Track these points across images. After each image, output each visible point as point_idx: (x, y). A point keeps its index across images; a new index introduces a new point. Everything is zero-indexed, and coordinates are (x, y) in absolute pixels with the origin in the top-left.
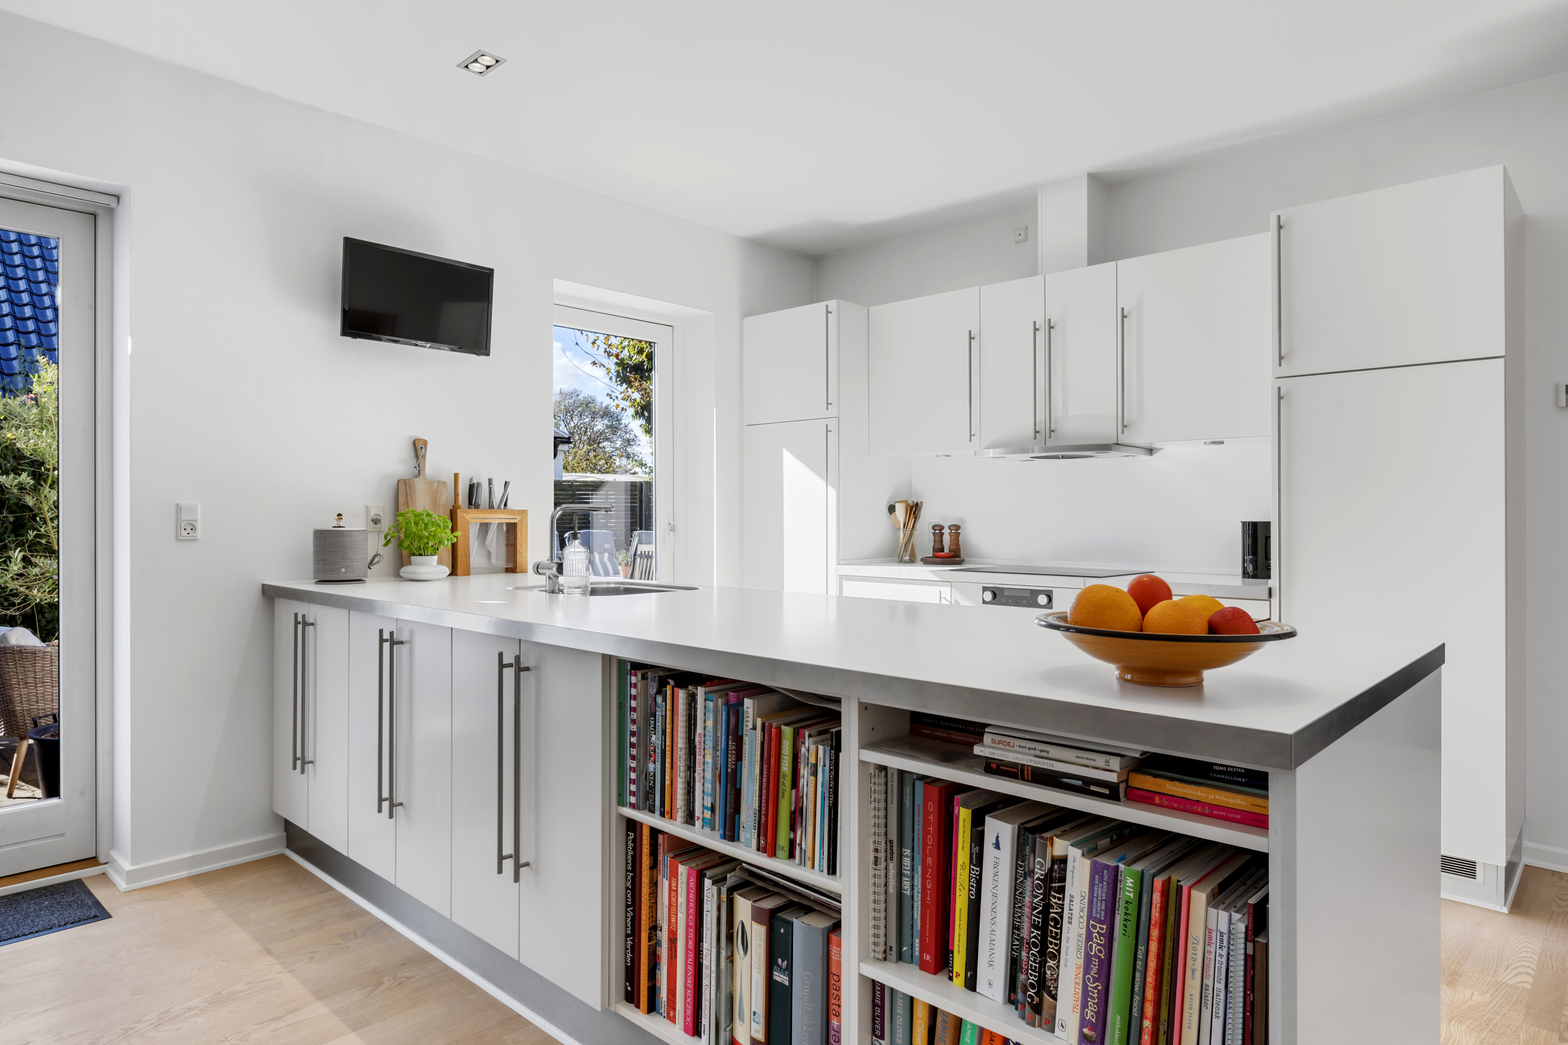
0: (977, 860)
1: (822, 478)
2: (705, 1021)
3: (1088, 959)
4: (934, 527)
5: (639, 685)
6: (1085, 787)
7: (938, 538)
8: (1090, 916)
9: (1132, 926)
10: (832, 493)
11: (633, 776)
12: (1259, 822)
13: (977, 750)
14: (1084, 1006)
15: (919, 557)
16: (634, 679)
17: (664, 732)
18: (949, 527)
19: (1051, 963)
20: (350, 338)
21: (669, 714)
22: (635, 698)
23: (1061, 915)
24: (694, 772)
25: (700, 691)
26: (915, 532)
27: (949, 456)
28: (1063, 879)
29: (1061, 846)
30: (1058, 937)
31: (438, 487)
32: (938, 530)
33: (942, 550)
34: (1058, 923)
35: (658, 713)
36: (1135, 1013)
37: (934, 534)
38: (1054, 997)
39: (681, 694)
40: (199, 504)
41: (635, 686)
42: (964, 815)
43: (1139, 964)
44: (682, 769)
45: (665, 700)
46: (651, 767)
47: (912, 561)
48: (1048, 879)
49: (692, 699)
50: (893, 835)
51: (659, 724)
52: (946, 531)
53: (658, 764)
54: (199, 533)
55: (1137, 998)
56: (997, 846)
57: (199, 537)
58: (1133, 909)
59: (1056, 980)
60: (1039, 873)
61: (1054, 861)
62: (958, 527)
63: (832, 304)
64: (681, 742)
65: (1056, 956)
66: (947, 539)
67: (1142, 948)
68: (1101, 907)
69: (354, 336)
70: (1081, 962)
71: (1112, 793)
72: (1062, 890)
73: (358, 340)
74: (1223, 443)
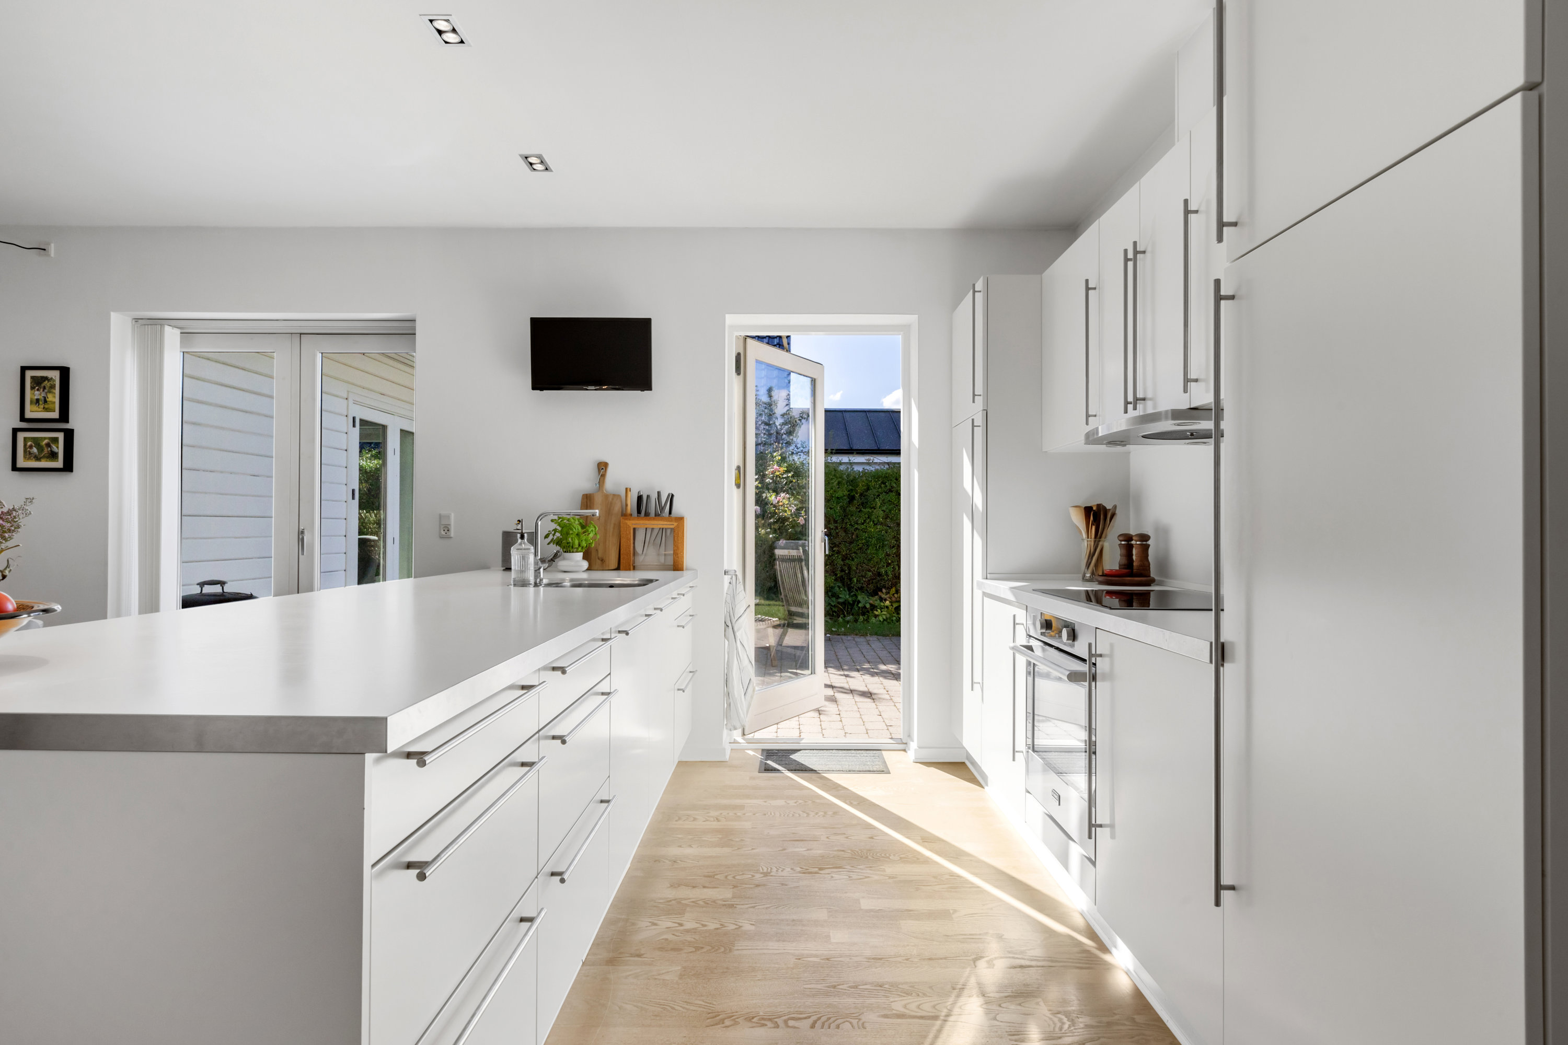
4: (1123, 538)
7: (1127, 551)
20: (539, 391)
31: (613, 499)
32: (1127, 541)
37: (1123, 546)
40: (453, 515)
54: (452, 534)
57: (452, 535)
62: (1148, 538)
63: (980, 281)
66: (1135, 552)
69: (542, 389)
73: (545, 391)
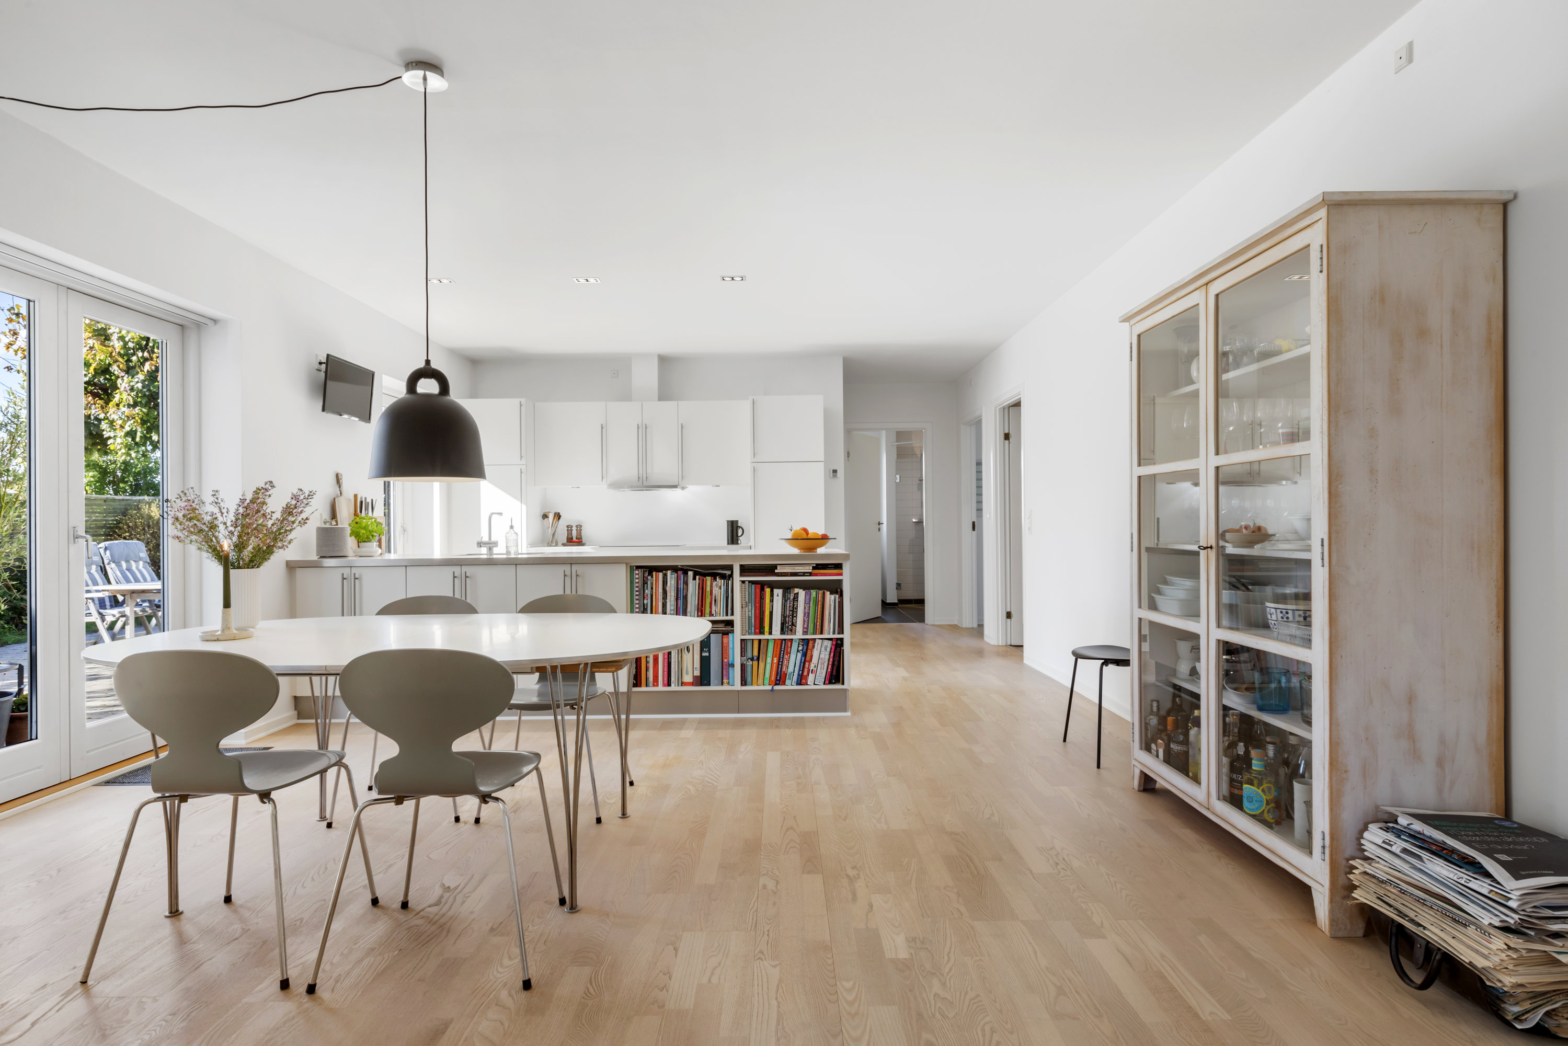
0: (772, 601)
1: (519, 500)
2: (673, 679)
3: (805, 614)
4: (568, 526)
5: (640, 574)
6: (804, 574)
7: (570, 532)
8: (805, 603)
9: (815, 603)
10: (524, 507)
11: (637, 606)
12: (841, 574)
13: (776, 571)
14: (804, 624)
15: (560, 544)
16: (637, 572)
17: (652, 588)
18: (577, 526)
19: (795, 618)
21: (654, 582)
22: (638, 578)
23: (797, 606)
24: (666, 599)
25: (669, 572)
26: (557, 529)
27: (579, 487)
28: (798, 598)
29: (796, 590)
30: (797, 612)
31: (348, 500)
32: (569, 528)
33: (572, 538)
34: (797, 608)
35: (649, 583)
36: (816, 622)
37: (567, 530)
38: (796, 626)
39: (661, 575)
41: (638, 574)
42: (768, 590)
43: (816, 611)
44: (661, 599)
45: (652, 577)
46: (645, 601)
47: (557, 545)
48: (794, 598)
49: (665, 576)
50: (747, 600)
51: (649, 586)
52: (574, 529)
53: (649, 600)
55: (816, 619)
56: (778, 596)
58: (815, 599)
59: (796, 622)
60: (792, 598)
61: (795, 594)
62: (581, 526)
63: (523, 400)
64: (661, 590)
65: (796, 617)
66: (574, 533)
67: (817, 607)
68: (807, 601)
70: (803, 615)
71: (811, 574)
72: (797, 600)
74: (719, 486)
